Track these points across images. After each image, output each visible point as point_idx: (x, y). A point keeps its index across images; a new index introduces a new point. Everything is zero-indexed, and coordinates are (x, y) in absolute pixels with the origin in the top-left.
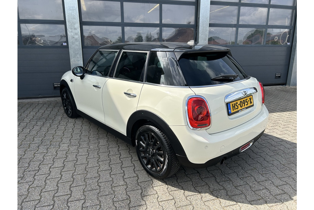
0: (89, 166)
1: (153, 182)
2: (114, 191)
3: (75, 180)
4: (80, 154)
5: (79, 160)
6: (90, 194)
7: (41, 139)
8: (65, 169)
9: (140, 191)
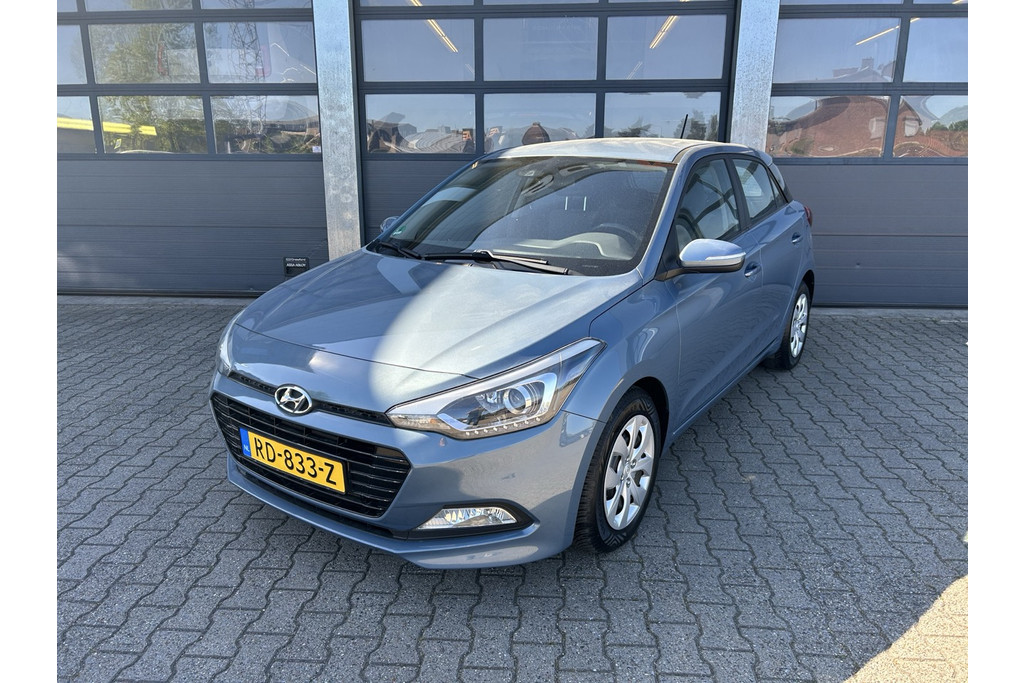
0: (203, 475)
1: (308, 539)
2: (197, 542)
3: (140, 502)
4: (212, 443)
5: (195, 457)
6: (140, 538)
7: (162, 397)
8: (144, 474)
9: (255, 554)
